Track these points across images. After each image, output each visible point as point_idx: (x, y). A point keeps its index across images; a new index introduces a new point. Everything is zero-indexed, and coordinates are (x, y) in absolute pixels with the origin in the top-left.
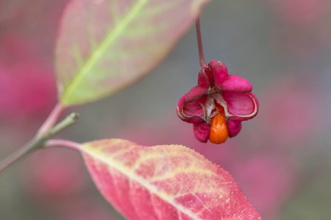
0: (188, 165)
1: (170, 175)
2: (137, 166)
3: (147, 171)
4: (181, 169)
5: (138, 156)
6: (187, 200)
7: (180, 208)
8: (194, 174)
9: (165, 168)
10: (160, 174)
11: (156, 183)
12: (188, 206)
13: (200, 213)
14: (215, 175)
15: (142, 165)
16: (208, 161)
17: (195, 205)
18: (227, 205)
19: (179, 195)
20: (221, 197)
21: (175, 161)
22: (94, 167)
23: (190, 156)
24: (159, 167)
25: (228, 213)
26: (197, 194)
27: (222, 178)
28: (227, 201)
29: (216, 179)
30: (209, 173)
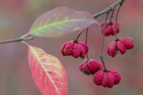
0: (55, 64)
1: (49, 64)
2: (42, 58)
3: (44, 61)
4: (53, 64)
5: (43, 56)
6: (50, 73)
7: (47, 74)
8: (56, 67)
9: (49, 62)
10: (47, 63)
11: (44, 65)
12: (50, 75)
13: (52, 77)
14: (61, 70)
15: (43, 59)
16: (61, 65)
17: (52, 75)
18: (60, 79)
19: (49, 71)
20: (60, 76)
21: (53, 62)
22: (30, 54)
23: (57, 62)
24: (47, 61)
25: (60, 81)
26: (54, 72)
27: (63, 71)
28: (61, 78)
29: (61, 71)
30: (60, 68)
